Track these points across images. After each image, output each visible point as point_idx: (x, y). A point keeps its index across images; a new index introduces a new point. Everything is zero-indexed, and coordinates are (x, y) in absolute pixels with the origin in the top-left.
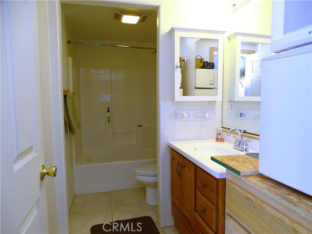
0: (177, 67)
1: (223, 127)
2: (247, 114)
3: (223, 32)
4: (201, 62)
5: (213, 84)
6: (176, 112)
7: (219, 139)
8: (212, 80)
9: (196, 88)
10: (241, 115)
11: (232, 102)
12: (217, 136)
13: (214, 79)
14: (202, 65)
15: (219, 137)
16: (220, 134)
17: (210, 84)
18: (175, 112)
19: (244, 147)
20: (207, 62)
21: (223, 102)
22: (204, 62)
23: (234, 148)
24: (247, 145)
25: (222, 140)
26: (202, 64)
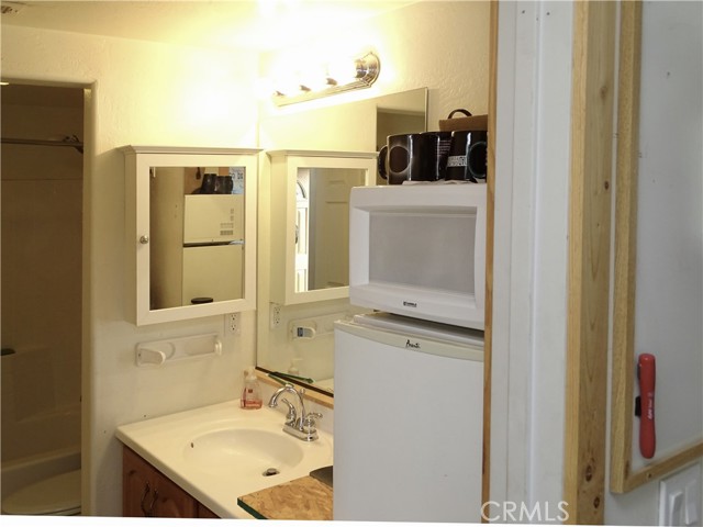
0: (143, 241)
1: (257, 368)
2: (313, 330)
3: (256, 151)
4: (198, 175)
5: (231, 233)
6: (140, 347)
7: (251, 403)
8: (228, 221)
9: (186, 246)
10: (300, 332)
11: (278, 308)
12: (245, 396)
13: (232, 218)
14: (199, 184)
15: (250, 397)
16: (251, 391)
17: (222, 233)
18: (136, 346)
19: (307, 428)
20: (214, 175)
21: (256, 311)
22: (206, 176)
23: (284, 430)
24: (313, 423)
25: (257, 404)
26: (201, 180)
